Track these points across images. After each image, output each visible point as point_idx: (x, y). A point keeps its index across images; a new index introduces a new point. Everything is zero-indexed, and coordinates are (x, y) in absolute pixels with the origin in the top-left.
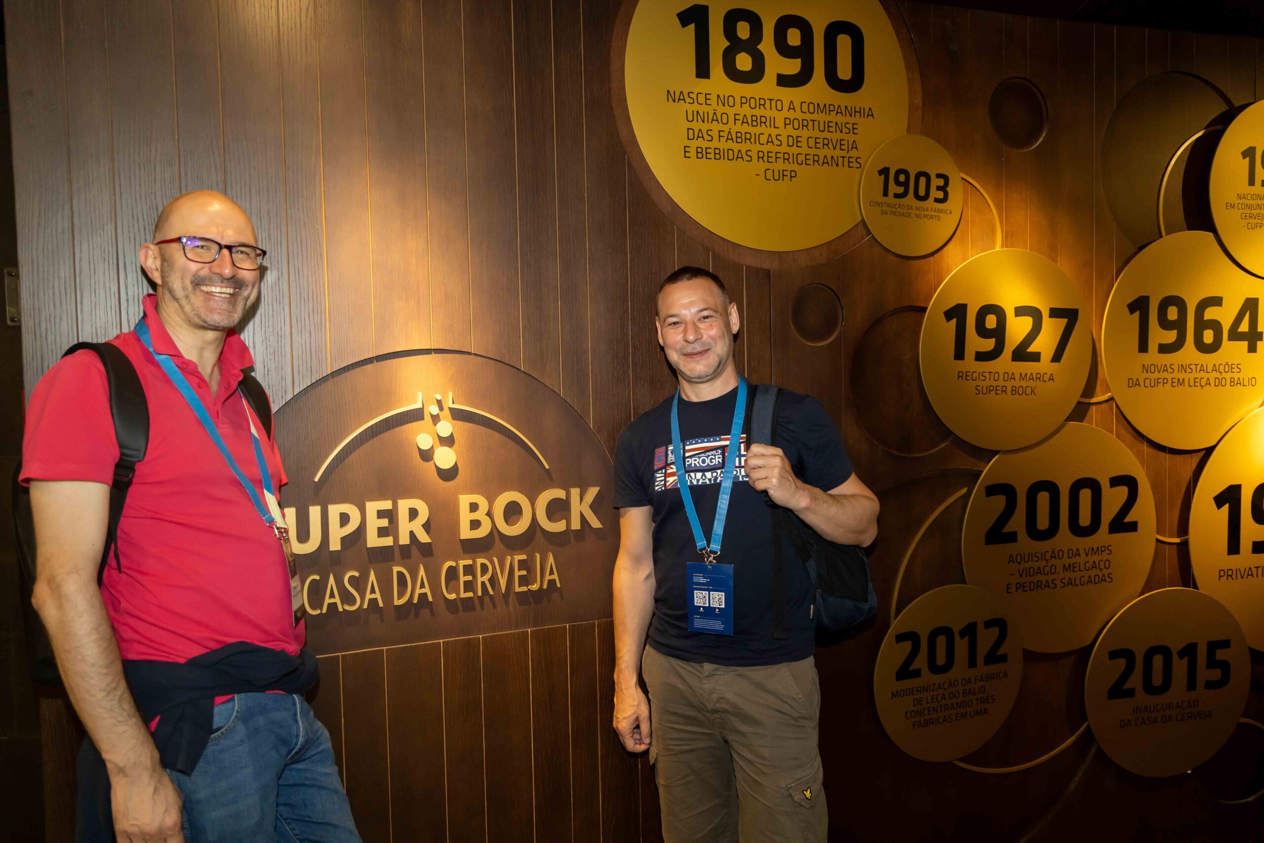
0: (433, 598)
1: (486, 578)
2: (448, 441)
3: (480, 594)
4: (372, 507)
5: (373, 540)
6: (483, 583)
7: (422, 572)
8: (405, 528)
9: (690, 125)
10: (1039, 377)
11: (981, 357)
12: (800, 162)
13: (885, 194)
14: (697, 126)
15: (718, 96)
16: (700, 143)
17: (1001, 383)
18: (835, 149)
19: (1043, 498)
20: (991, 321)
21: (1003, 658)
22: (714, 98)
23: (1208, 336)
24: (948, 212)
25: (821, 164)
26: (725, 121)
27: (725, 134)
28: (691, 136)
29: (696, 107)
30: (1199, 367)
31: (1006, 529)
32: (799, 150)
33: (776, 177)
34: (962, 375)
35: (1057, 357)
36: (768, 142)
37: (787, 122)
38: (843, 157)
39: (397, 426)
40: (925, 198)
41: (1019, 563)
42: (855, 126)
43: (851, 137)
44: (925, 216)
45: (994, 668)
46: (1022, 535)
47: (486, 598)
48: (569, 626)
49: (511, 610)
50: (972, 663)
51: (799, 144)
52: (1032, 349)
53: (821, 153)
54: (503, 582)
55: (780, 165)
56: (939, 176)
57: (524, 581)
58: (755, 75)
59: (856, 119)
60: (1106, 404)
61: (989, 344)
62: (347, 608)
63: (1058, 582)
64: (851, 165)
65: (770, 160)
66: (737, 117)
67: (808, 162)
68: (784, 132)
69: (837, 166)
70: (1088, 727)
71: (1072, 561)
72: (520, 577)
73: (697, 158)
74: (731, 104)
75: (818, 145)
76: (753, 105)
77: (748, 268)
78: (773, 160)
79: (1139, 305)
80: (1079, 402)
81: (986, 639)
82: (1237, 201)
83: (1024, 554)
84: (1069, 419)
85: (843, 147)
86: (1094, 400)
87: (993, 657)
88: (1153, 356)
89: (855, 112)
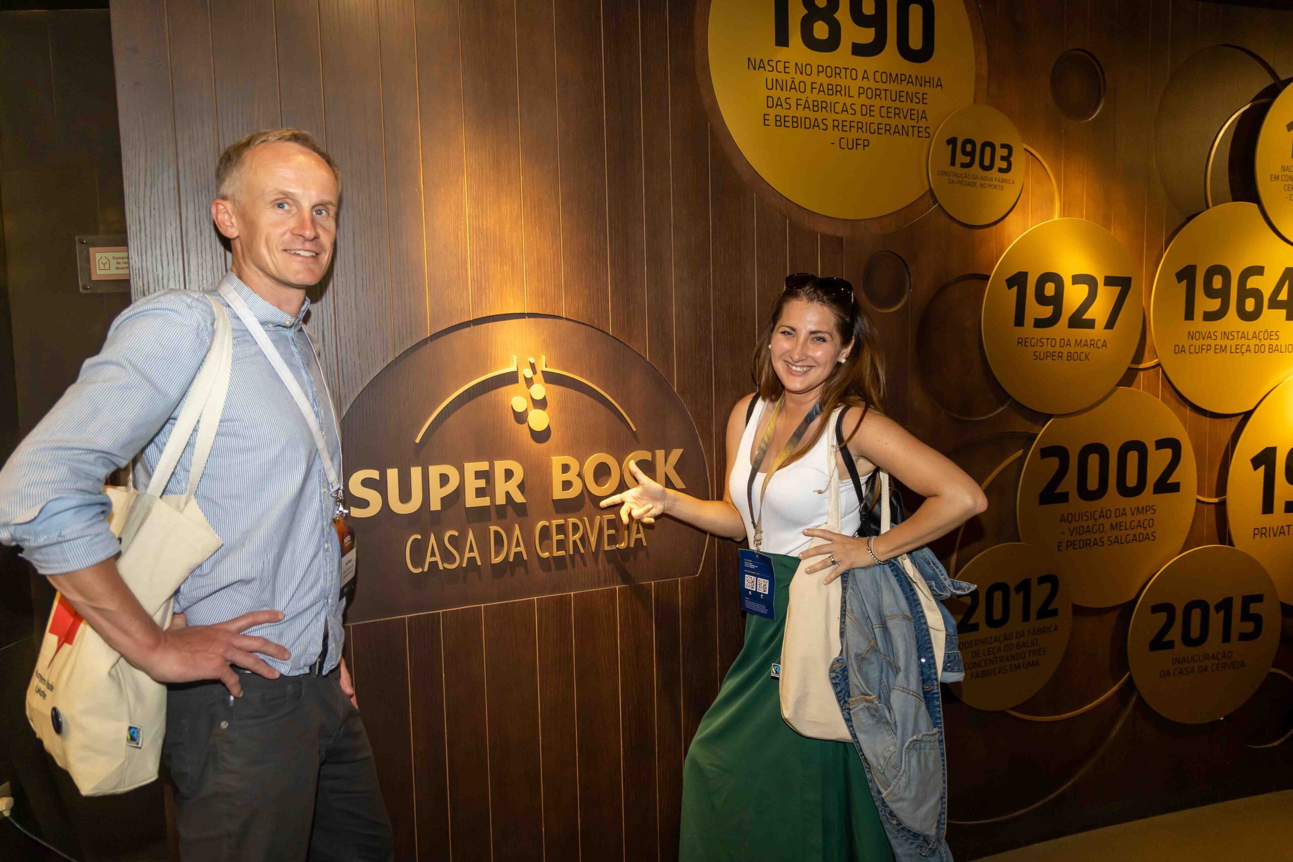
0: (527, 557)
1: (577, 536)
2: (541, 404)
3: (571, 553)
4: (471, 468)
5: (471, 500)
6: (575, 542)
7: (517, 532)
8: (502, 488)
9: (770, 93)
10: (1093, 344)
11: (1040, 323)
12: (872, 131)
13: (953, 163)
14: (776, 93)
15: (796, 64)
16: (779, 111)
17: (1057, 349)
18: (905, 118)
19: (1094, 460)
20: (1050, 289)
21: (1055, 613)
22: (792, 66)
23: (1250, 305)
24: (1011, 182)
25: (892, 134)
26: (802, 89)
27: (802, 102)
28: (770, 105)
29: (775, 75)
30: (1240, 334)
31: (1059, 490)
32: (871, 120)
33: (850, 147)
34: (1021, 342)
35: (1110, 325)
36: (843, 111)
37: (862, 91)
38: (913, 127)
39: (492, 390)
40: (990, 168)
41: (1070, 522)
42: (925, 96)
43: (921, 107)
44: (990, 186)
45: (1047, 622)
46: (1074, 495)
47: (578, 557)
48: (654, 583)
49: (601, 567)
50: (1026, 617)
51: (872, 113)
52: (1087, 316)
53: (893, 122)
54: (593, 540)
55: (853, 134)
56: (1003, 146)
57: (613, 540)
58: (831, 44)
59: (927, 89)
60: (1153, 370)
61: (1047, 311)
62: (447, 566)
63: (1105, 540)
64: (920, 134)
65: (845, 128)
66: (814, 86)
67: (880, 131)
68: (859, 101)
69: (907, 135)
70: (1130, 676)
71: (1119, 520)
72: (609, 535)
73: (776, 126)
74: (808, 72)
75: (890, 115)
76: (829, 74)
77: (823, 236)
78: (847, 128)
79: (1187, 274)
80: (1129, 368)
81: (1039, 593)
82: (1281, 173)
83: (1075, 514)
84: (1119, 384)
85: (913, 117)
86: (1142, 366)
87: (1045, 612)
88: (1198, 323)
89: (925, 82)
